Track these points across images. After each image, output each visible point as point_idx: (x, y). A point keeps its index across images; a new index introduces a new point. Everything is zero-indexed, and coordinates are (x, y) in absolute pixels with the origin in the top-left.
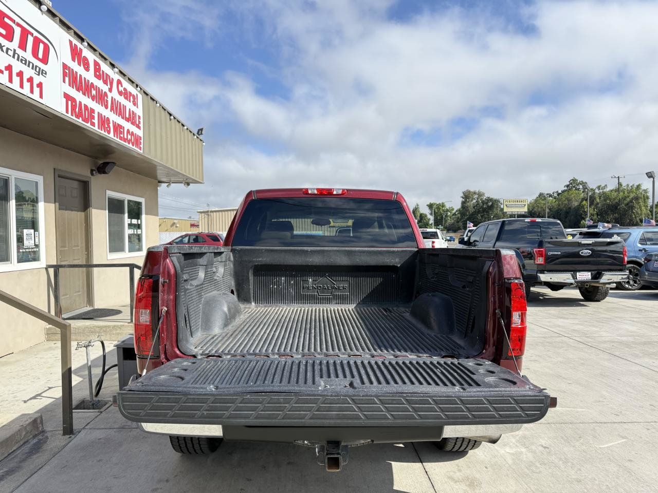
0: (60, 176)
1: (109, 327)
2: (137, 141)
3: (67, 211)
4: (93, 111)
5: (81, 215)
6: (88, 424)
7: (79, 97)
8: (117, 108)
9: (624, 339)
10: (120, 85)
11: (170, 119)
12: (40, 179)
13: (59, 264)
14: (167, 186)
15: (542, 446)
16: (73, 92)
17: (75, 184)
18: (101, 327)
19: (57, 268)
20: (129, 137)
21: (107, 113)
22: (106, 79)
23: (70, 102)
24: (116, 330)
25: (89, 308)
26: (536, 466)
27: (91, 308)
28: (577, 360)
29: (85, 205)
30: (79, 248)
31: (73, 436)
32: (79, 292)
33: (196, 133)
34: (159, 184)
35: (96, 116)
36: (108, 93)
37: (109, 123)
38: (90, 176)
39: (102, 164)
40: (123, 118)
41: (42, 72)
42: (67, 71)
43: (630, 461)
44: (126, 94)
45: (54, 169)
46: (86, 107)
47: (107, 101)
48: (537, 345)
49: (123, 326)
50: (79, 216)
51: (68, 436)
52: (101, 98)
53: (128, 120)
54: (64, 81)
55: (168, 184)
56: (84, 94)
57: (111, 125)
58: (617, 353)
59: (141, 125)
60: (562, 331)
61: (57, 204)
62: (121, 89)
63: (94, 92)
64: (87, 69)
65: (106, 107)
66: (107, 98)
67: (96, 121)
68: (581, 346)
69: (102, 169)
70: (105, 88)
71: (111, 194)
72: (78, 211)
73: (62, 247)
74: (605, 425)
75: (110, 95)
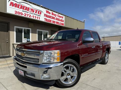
2: (63, 24)
7: (48, 18)
16: (46, 18)
20: (60, 24)
22: (55, 15)
44: (60, 17)
52: (53, 18)
57: (56, 22)
59: (64, 21)
62: (58, 16)
63: (51, 17)
64: (50, 14)
67: (52, 22)
75: (55, 17)
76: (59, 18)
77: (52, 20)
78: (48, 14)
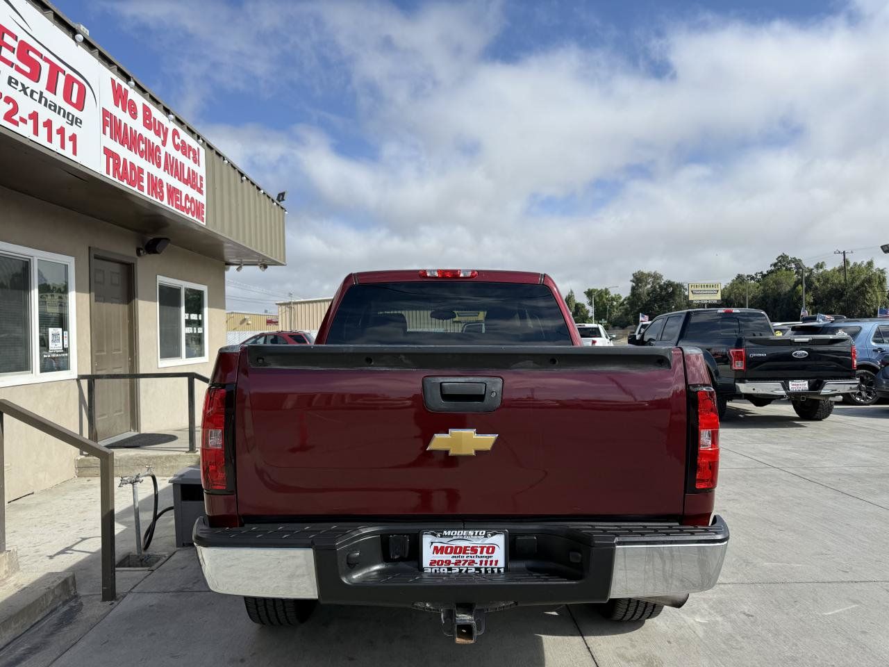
0: (96, 257)
1: (160, 457)
2: (198, 209)
3: (105, 304)
4: (141, 170)
5: (124, 308)
6: (135, 586)
7: (123, 152)
8: (172, 166)
9: (855, 470)
10: (176, 137)
11: (242, 181)
12: (70, 261)
13: (94, 373)
14: (238, 269)
15: (745, 613)
16: (116, 147)
17: (116, 268)
18: (149, 458)
19: (91, 379)
20: (188, 204)
21: (160, 174)
22: (159, 130)
23: (111, 160)
24: (170, 462)
25: (133, 433)
26: (736, 640)
27: (136, 433)
28: (791, 498)
29: (129, 296)
30: (121, 352)
31: (116, 603)
32: (120, 411)
33: (275, 199)
34: (227, 266)
35: (145, 177)
36: (161, 147)
37: (162, 187)
38: (137, 257)
39: (151, 240)
40: (180, 180)
41: (75, 121)
42: (109, 119)
43: (864, 632)
44: (184, 149)
45: (90, 248)
46: (132, 165)
47: (160, 157)
48: (736, 479)
49: (180, 456)
50: (120, 309)
51: (110, 602)
52: (151, 153)
53: (186, 182)
54: (104, 133)
55: (237, 267)
56: (130, 149)
57: (165, 189)
58: (845, 490)
59: (204, 189)
60: (769, 460)
61: (93, 294)
62: (178, 141)
63: (142, 146)
64: (134, 116)
65: (159, 166)
66: (160, 154)
67: (145, 184)
68: (796, 480)
69: (151, 247)
70: (157, 141)
71: (163, 280)
72: (120, 303)
73: (98, 352)
74: (830, 585)
75: (163, 150)
76: (178, 156)
77: (148, 167)
78: (126, 119)
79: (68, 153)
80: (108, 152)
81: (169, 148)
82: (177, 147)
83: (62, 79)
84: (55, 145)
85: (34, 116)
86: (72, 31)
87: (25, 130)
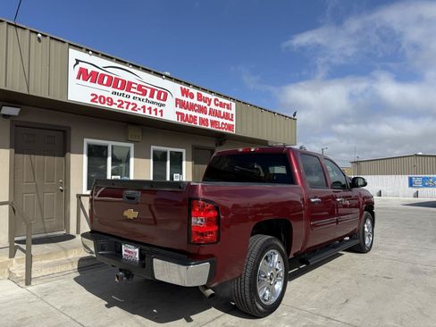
0: (195, 149)
2: (230, 127)
4: (196, 117)
7: (186, 112)
8: (213, 113)
10: (216, 101)
16: (182, 111)
20: (223, 126)
21: (206, 116)
22: (206, 100)
23: (180, 116)
35: (198, 119)
36: (207, 106)
37: (208, 121)
40: (218, 117)
41: (163, 105)
42: (179, 102)
44: (222, 105)
45: (192, 145)
46: (191, 116)
47: (206, 111)
52: (202, 110)
53: (222, 117)
54: (176, 107)
56: (190, 110)
59: (234, 119)
61: (194, 162)
63: (196, 108)
64: (192, 98)
65: (206, 114)
67: (198, 122)
69: (221, 143)
70: (205, 105)
75: (208, 108)
76: (218, 108)
77: (199, 115)
78: (188, 100)
79: (159, 116)
80: (178, 113)
81: (213, 106)
82: (217, 105)
83: (156, 93)
84: (153, 115)
85: (144, 107)
86: (161, 75)
87: (140, 112)
